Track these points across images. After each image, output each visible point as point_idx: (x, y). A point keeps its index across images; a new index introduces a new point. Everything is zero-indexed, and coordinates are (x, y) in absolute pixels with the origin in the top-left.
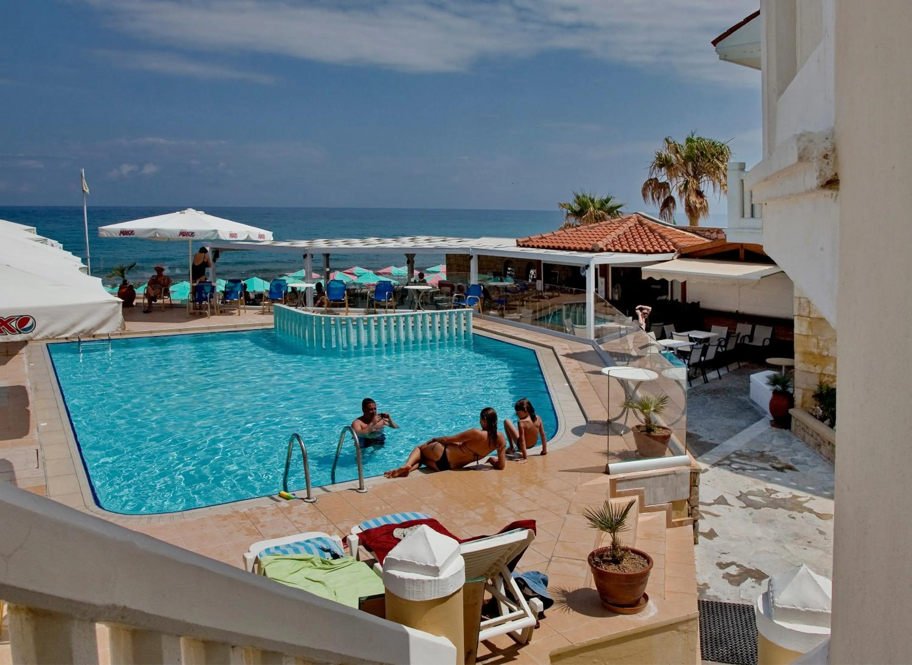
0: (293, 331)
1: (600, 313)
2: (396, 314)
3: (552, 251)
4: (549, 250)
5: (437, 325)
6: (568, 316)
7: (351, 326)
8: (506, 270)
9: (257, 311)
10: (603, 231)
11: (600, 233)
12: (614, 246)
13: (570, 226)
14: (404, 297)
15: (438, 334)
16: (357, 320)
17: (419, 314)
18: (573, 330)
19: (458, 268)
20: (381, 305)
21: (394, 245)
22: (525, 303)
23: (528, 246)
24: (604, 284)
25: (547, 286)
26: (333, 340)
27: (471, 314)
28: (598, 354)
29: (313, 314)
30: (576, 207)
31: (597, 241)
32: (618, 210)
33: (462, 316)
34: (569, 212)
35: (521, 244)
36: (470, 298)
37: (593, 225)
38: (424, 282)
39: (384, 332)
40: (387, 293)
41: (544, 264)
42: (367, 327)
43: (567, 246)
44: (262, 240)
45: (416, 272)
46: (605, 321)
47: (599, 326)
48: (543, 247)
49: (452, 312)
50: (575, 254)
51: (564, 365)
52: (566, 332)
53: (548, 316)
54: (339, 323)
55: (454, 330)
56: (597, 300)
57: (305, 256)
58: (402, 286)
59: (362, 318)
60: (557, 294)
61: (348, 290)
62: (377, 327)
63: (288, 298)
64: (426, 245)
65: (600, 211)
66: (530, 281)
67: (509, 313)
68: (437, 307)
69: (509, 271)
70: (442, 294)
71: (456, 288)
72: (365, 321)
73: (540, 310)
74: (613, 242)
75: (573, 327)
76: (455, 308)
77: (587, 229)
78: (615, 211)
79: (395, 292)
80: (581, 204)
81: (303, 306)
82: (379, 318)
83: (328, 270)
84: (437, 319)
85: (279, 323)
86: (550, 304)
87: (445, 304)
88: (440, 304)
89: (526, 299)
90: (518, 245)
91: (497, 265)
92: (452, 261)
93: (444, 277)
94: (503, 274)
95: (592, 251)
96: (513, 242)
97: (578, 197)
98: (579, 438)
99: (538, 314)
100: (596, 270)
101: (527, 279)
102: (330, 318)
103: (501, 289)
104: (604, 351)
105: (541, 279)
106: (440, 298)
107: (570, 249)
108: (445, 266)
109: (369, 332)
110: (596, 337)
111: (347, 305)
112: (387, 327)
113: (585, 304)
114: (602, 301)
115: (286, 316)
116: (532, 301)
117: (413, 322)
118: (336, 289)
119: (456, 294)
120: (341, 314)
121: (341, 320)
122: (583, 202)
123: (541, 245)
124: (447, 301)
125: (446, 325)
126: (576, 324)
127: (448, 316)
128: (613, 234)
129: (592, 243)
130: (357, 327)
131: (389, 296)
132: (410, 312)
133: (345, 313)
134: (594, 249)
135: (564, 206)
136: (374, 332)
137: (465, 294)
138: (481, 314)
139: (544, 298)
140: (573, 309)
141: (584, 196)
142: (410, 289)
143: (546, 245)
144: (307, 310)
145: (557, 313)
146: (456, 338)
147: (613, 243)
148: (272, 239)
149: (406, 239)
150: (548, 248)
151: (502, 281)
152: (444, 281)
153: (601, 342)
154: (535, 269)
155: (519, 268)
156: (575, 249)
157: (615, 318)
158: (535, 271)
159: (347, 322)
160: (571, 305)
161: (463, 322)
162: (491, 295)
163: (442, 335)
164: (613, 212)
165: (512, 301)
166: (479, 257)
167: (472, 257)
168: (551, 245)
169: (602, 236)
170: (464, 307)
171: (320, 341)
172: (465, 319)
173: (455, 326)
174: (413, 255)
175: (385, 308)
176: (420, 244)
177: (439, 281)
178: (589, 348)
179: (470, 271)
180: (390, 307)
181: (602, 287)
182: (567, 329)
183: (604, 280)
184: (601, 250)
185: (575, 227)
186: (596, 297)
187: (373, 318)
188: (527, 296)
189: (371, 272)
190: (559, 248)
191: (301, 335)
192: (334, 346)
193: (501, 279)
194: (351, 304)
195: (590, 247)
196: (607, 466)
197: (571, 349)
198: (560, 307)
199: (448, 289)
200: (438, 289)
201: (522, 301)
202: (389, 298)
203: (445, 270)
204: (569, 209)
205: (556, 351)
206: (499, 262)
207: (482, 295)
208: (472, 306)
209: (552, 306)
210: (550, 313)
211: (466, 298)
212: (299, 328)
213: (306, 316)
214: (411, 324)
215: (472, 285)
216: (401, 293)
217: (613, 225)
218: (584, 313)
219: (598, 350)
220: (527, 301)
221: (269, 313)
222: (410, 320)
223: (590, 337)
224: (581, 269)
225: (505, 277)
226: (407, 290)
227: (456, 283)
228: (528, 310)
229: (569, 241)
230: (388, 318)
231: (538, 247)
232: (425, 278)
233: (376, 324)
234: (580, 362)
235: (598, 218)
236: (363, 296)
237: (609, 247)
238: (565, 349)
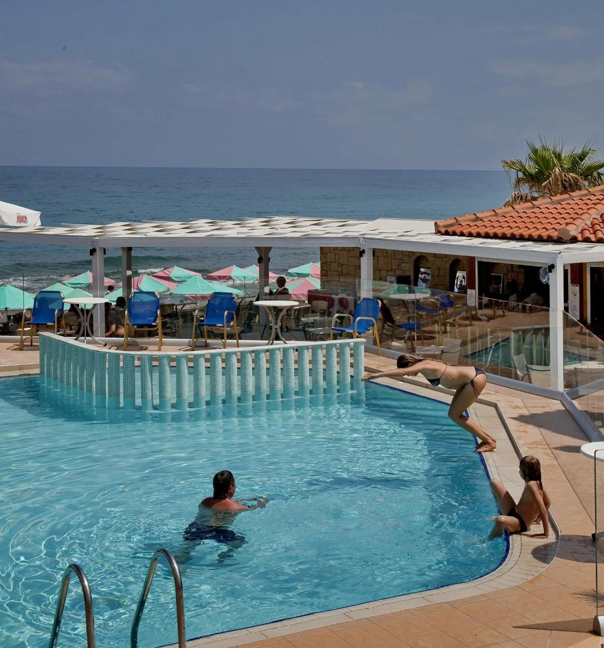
0: (71, 379)
1: (572, 345)
2: (241, 349)
3: (493, 241)
4: (489, 240)
5: (307, 366)
6: (518, 352)
7: (167, 369)
8: (417, 272)
9: (11, 345)
10: (576, 207)
11: (571, 211)
12: (595, 233)
13: (521, 199)
14: (251, 317)
15: (308, 381)
16: (177, 359)
17: (279, 349)
18: (529, 375)
19: (340, 269)
20: (215, 332)
21: (238, 233)
22: (448, 328)
23: (454, 234)
24: (578, 295)
25: (485, 300)
26: (138, 394)
27: (362, 348)
28: (571, 415)
29: (105, 350)
30: (532, 168)
31: (567, 224)
32: (600, 171)
33: (348, 351)
34: (521, 175)
35: (443, 230)
36: (360, 320)
37: (559, 197)
38: (283, 294)
39: (221, 379)
40: (226, 313)
41: (479, 263)
42: (194, 370)
43: (517, 232)
44: (22, 224)
45: (273, 277)
46: (580, 358)
47: (572, 367)
48: (479, 235)
49: (332, 345)
50: (530, 246)
51: (515, 435)
52: (517, 377)
53: (486, 349)
54: (147, 364)
55: (335, 375)
56: (568, 323)
57: (93, 252)
58: (250, 299)
59: (186, 356)
60: (500, 312)
61: (162, 307)
62: (210, 371)
63: (63, 322)
64: (288, 232)
65: (571, 174)
66: (456, 290)
67: (423, 344)
68: (306, 335)
69: (422, 273)
70: (313, 312)
71: (336, 303)
72: (190, 360)
73: (473, 340)
74: (593, 225)
75: (528, 369)
76: (335, 338)
77: (549, 203)
78: (595, 174)
79: (238, 309)
80: (540, 162)
81: (88, 335)
82: (213, 356)
83: (129, 273)
84: (307, 356)
85: (49, 365)
86: (489, 330)
87: (320, 331)
88: (311, 330)
89: (451, 320)
90: (438, 232)
91: (404, 265)
92: (330, 257)
93: (317, 284)
94: (412, 278)
95: (559, 241)
96: (429, 226)
97: (535, 151)
98: (546, 566)
99: (469, 347)
100: (566, 272)
101: (452, 290)
102: (133, 357)
103: (410, 306)
104: (581, 411)
105: (475, 289)
106: (311, 319)
107: (522, 238)
108: (318, 265)
109: (197, 380)
110: (566, 387)
111: (160, 331)
112: (226, 371)
113: (547, 330)
114: (574, 324)
115: (60, 352)
116: (460, 325)
117: (267, 362)
118: (142, 303)
119: (337, 315)
120: (150, 347)
121: (152, 358)
122: (544, 159)
123: (474, 231)
124: (322, 324)
125: (321, 367)
126: (532, 364)
127: (324, 351)
128: (592, 211)
129: (558, 227)
130: (176, 370)
131: (230, 318)
132: (262, 345)
133: (156, 348)
134: (561, 238)
135: (511, 165)
136: (204, 379)
137: (350, 313)
138: (378, 348)
139: (479, 320)
140: (528, 338)
141: (544, 148)
142: (263, 307)
143: (483, 231)
144: (94, 343)
145: (501, 344)
146: (337, 387)
147: (592, 227)
148: (39, 223)
149: (256, 222)
150: (487, 236)
151: (411, 291)
152: (316, 291)
153: (576, 396)
154: (463, 270)
155: (439, 269)
156: (530, 239)
157: (597, 353)
158: (465, 273)
159: (160, 363)
160: (525, 332)
161: (349, 360)
162: (394, 316)
163: (315, 383)
164: (591, 174)
165: (427, 324)
166: (374, 252)
167: (364, 251)
168: (491, 231)
169: (575, 216)
170: (350, 336)
171: (115, 394)
172: (352, 355)
173: (336, 368)
174: (268, 249)
175: (221, 336)
176: (280, 231)
177: (309, 291)
178: (556, 406)
179: (360, 277)
180: (231, 336)
181: (574, 301)
182: (519, 373)
183: (577, 289)
184: (574, 240)
185: (529, 201)
186: (566, 317)
187: (203, 355)
188: (451, 316)
189: (199, 276)
190: (504, 237)
191: (85, 386)
192: (138, 402)
193: (410, 288)
194: (167, 331)
195: (555, 234)
196: (596, 621)
197: (526, 408)
198: (505, 335)
199: (323, 304)
200: (307, 305)
201: (445, 324)
202: (229, 321)
203: (318, 272)
204: (520, 170)
205: (502, 410)
206: (406, 259)
207: (380, 315)
208: (362, 335)
209: (492, 333)
210: (489, 346)
211: (354, 321)
212: (82, 375)
213: (93, 353)
214: (264, 365)
215: (364, 299)
216: (247, 311)
217: (592, 197)
218: (546, 344)
219: (571, 410)
220: (452, 325)
221: (32, 347)
222: (264, 358)
223: (556, 385)
224: (541, 271)
225: (416, 284)
226: (257, 307)
227: (337, 294)
228: (452, 340)
229: (521, 225)
230: (228, 355)
231: (470, 235)
232: (287, 286)
233: (208, 365)
234: (542, 429)
235: (567, 185)
236: (187, 316)
237: (587, 234)
238: (516, 407)
